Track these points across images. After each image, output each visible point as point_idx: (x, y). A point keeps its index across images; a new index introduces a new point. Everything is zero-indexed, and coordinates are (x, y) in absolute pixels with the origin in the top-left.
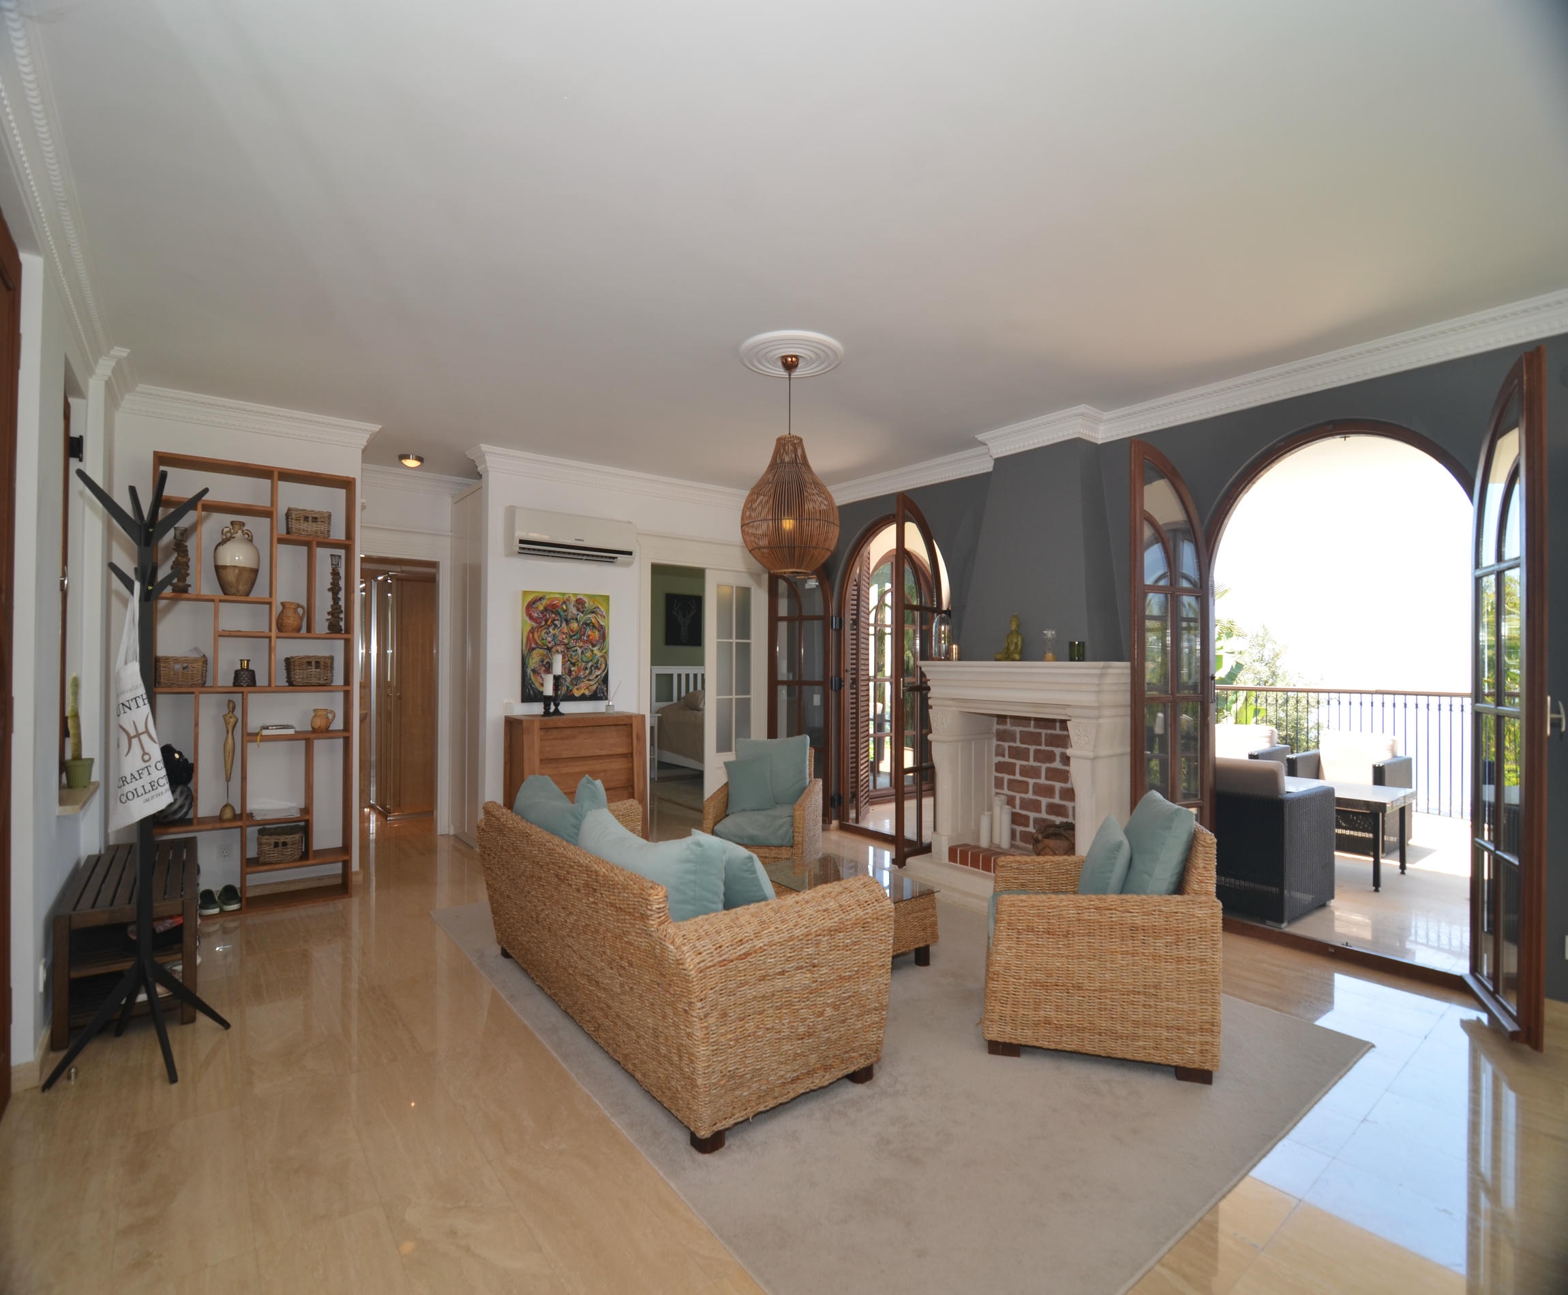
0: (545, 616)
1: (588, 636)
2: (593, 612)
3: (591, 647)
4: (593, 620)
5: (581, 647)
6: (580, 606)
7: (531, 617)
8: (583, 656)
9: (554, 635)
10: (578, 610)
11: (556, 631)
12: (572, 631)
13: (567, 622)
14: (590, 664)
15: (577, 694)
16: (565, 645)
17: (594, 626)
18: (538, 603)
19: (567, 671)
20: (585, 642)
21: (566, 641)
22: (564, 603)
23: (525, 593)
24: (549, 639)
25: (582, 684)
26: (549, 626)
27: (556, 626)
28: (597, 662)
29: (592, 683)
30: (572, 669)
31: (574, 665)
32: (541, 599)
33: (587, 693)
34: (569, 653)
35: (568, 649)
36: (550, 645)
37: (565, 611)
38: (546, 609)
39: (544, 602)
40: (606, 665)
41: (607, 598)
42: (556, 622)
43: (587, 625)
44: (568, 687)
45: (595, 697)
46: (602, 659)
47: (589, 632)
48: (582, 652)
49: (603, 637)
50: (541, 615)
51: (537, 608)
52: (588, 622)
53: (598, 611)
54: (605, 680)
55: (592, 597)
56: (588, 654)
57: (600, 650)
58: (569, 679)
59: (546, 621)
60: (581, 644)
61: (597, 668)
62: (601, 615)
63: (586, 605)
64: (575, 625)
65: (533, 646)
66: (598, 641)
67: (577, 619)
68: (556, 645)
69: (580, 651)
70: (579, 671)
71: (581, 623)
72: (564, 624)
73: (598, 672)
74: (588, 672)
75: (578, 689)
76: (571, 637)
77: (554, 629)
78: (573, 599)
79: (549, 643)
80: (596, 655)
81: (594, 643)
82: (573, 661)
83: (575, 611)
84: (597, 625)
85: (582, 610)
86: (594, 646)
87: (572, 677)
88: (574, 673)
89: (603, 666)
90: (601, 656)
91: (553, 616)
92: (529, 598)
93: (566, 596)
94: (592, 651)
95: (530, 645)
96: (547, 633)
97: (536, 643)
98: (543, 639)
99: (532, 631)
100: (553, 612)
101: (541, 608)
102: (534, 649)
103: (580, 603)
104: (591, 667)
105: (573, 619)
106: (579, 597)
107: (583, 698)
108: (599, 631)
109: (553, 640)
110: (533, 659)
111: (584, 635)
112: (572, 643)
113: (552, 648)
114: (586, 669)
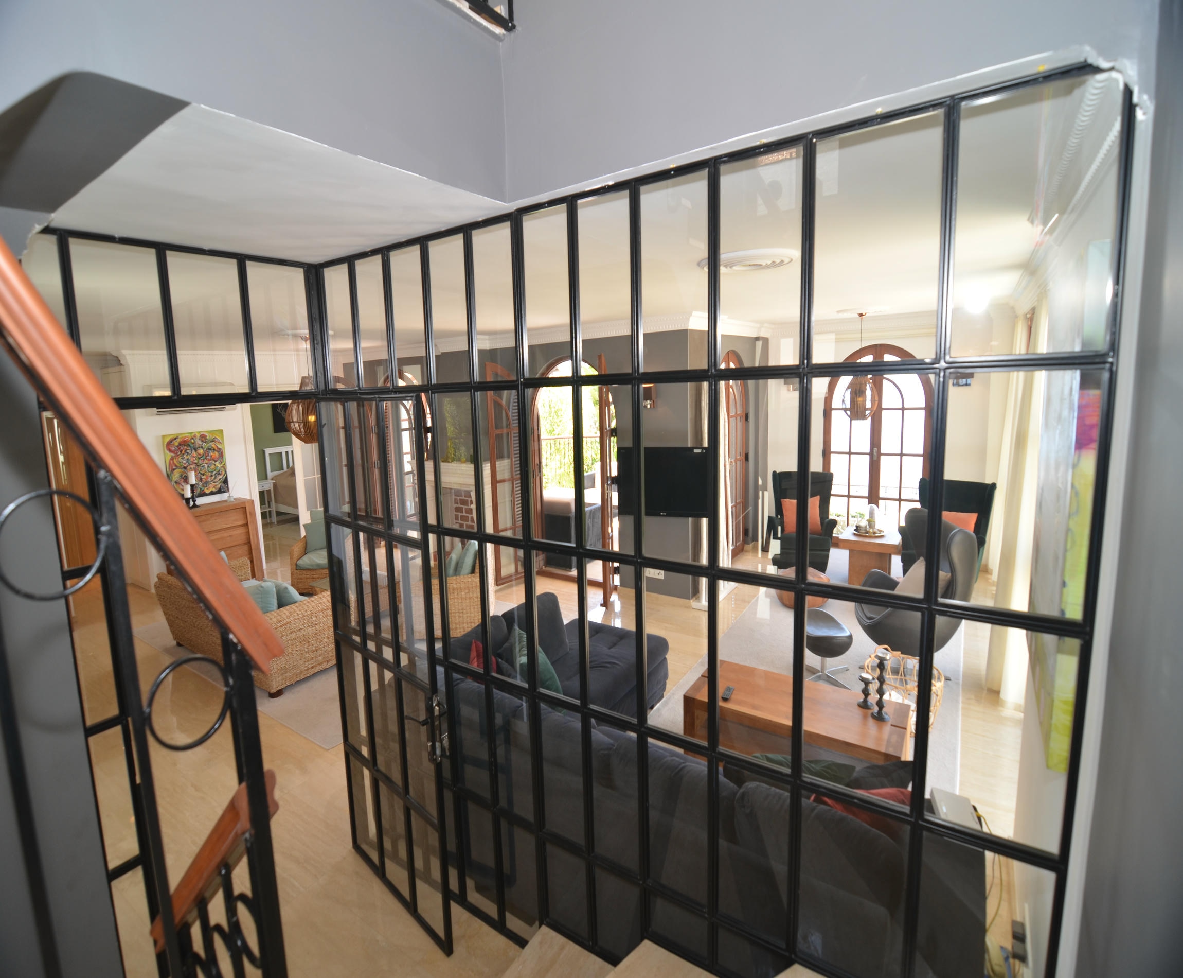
0: (179, 448)
1: (211, 456)
2: (213, 441)
3: (213, 462)
4: (213, 446)
5: (207, 464)
6: (203, 439)
7: (170, 451)
8: (209, 468)
9: (187, 459)
10: (202, 441)
11: (188, 456)
12: (200, 455)
13: (196, 450)
14: (214, 473)
15: (207, 492)
16: (196, 464)
17: (214, 450)
18: (174, 441)
19: (199, 479)
20: (209, 460)
21: (196, 461)
22: (192, 438)
23: (164, 437)
24: (185, 462)
25: (210, 486)
26: (183, 454)
27: (188, 453)
28: (219, 471)
29: (217, 483)
30: (203, 477)
31: (203, 475)
32: (175, 439)
33: (214, 490)
34: (199, 469)
35: (198, 466)
36: (185, 466)
37: (193, 443)
38: (180, 444)
39: (178, 440)
40: (225, 471)
41: (221, 431)
42: (188, 451)
43: (209, 449)
44: (201, 489)
45: (220, 491)
46: (222, 469)
47: (211, 453)
48: (208, 466)
49: (222, 455)
50: (177, 449)
51: (174, 444)
52: (210, 448)
53: (216, 440)
54: (226, 481)
55: (211, 432)
56: (213, 467)
57: (220, 463)
58: (201, 484)
59: (181, 451)
60: (207, 462)
61: (219, 474)
62: (218, 442)
63: (207, 437)
64: (201, 451)
65: (174, 467)
66: (218, 458)
67: (202, 447)
68: (189, 465)
69: (206, 466)
70: (207, 478)
71: (205, 449)
72: (194, 451)
73: (220, 477)
74: (213, 477)
75: (207, 489)
76: (199, 458)
77: (187, 456)
78: (198, 435)
79: (185, 464)
80: (218, 466)
81: (216, 459)
82: (202, 473)
83: (200, 443)
84: (216, 449)
85: (205, 441)
86: (215, 461)
87: (203, 482)
88: (204, 480)
89: (224, 472)
90: (222, 467)
91: (185, 447)
92: (167, 440)
93: (193, 434)
94: (215, 465)
95: (172, 467)
96: (183, 459)
97: (176, 466)
98: (180, 463)
99: (172, 459)
100: (185, 445)
101: (177, 444)
102: (174, 469)
103: (203, 437)
104: (215, 474)
105: (199, 447)
106: (202, 433)
107: (212, 493)
108: (218, 452)
109: (187, 462)
110: (175, 475)
111: (208, 456)
112: (201, 462)
113: (187, 467)
114: (212, 476)
